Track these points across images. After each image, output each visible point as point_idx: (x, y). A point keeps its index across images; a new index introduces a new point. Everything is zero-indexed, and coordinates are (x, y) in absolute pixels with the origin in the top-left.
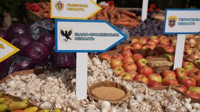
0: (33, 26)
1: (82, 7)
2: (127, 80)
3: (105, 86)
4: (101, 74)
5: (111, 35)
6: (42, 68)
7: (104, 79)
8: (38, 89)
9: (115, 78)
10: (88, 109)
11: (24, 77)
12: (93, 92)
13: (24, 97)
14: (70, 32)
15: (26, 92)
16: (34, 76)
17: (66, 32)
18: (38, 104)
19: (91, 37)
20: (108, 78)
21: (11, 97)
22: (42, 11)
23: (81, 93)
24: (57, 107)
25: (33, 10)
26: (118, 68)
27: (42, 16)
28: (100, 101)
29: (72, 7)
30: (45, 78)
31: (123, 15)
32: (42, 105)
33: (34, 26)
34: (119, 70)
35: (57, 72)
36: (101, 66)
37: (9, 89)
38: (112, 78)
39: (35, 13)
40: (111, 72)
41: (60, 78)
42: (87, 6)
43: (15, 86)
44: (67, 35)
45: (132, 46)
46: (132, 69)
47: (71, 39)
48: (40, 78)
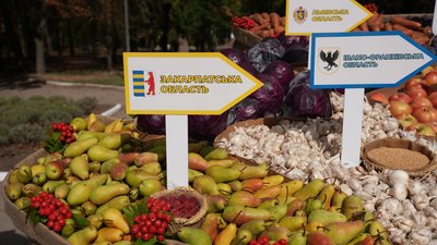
0: (252, 50)
1: (338, 14)
2: (426, 138)
3: (389, 146)
4: (378, 127)
5: (409, 57)
6: (272, 116)
7: (383, 136)
8: (277, 149)
9: (405, 133)
10: (367, 183)
11: (250, 130)
12: (370, 155)
13: (259, 161)
14: (336, 54)
15: (260, 154)
16: (266, 128)
17: (330, 54)
18: (283, 172)
19: (371, 61)
20: (391, 134)
21: (241, 159)
22: (257, 27)
23: (350, 156)
24: (316, 177)
25: (243, 27)
26: (404, 116)
27: (260, 35)
28: (386, 171)
29: (321, 15)
30: (284, 133)
31: (396, 26)
32: (291, 173)
33: (254, 51)
34: (407, 120)
35: (301, 123)
36: (374, 114)
37: (235, 148)
38: (399, 134)
39: (247, 31)
40: (394, 123)
41: (308, 133)
42: (346, 12)
43: (241, 144)
44: (330, 59)
45: (424, 78)
46: (431, 117)
47: (336, 66)
48: (275, 131)
